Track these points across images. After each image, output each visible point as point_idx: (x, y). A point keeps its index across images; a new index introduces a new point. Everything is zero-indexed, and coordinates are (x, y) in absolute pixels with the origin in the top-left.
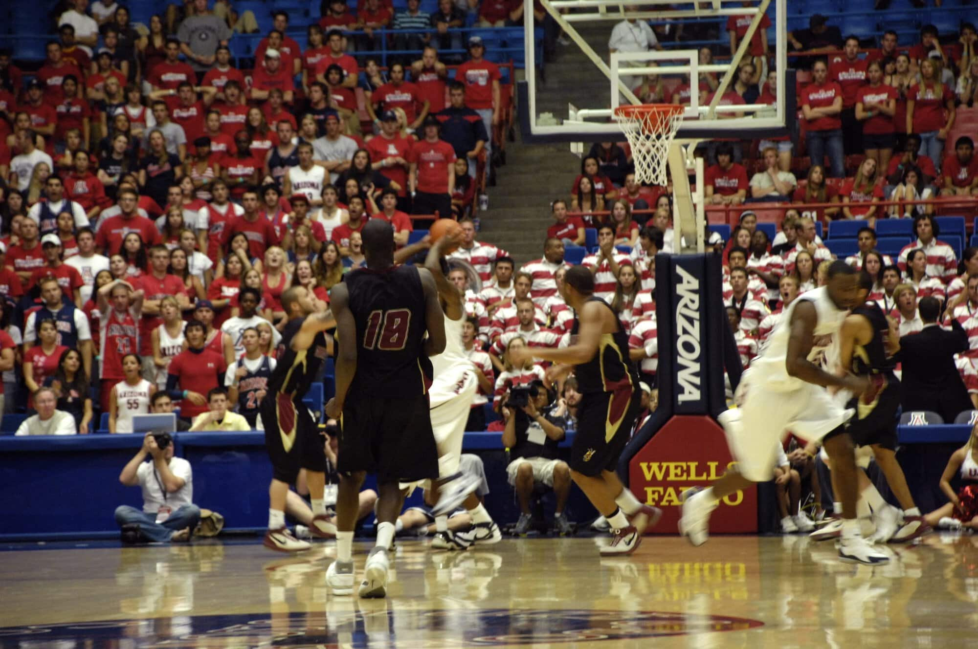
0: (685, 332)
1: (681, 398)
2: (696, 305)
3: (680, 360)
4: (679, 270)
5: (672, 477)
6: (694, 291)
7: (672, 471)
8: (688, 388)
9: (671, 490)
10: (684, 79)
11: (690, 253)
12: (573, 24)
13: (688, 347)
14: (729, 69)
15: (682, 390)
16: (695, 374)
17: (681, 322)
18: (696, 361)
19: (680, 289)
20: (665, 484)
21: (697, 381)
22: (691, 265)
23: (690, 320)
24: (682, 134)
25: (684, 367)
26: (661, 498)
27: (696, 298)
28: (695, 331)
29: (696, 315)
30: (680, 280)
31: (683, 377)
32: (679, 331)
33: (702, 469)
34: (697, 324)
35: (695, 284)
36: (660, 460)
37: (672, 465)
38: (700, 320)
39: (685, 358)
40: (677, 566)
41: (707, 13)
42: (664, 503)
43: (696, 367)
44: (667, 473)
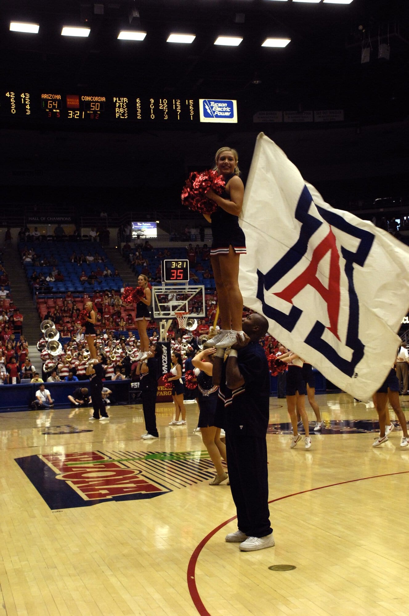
0: (164, 358)
1: (163, 373)
2: (166, 353)
3: (163, 365)
4: (163, 345)
5: (162, 390)
6: (166, 350)
7: (162, 388)
8: (165, 370)
9: (161, 392)
11: (163, 342)
13: (165, 362)
15: (163, 371)
16: (166, 367)
17: (163, 357)
18: (166, 365)
19: (163, 349)
21: (167, 369)
22: (165, 344)
23: (165, 356)
25: (164, 366)
26: (159, 394)
27: (166, 351)
28: (166, 358)
29: (166, 355)
30: (163, 347)
31: (164, 368)
32: (163, 358)
34: (166, 357)
35: (166, 348)
37: (161, 387)
38: (167, 356)
39: (164, 364)
40: (163, 408)
41: (185, 293)
42: (160, 395)
43: (166, 366)
44: (160, 389)
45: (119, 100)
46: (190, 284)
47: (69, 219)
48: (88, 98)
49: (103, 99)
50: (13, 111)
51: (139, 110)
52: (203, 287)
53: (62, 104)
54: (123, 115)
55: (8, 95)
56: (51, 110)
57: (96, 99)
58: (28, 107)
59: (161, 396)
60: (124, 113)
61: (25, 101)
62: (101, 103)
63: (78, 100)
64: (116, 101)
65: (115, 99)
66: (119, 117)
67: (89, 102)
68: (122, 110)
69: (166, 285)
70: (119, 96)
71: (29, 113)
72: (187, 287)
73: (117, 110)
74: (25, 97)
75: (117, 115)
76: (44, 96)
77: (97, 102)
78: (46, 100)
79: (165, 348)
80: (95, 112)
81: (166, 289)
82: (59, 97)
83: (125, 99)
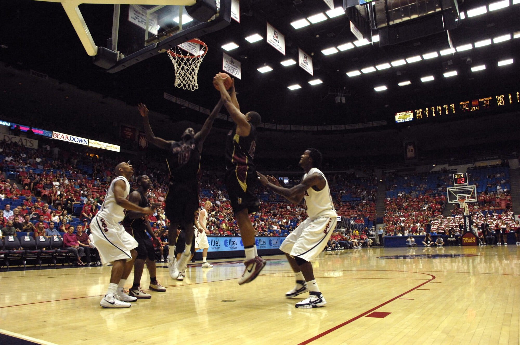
1: (467, 231)
4: (466, 217)
10: (465, 197)
12: (453, 192)
14: (470, 195)
17: (467, 223)
20: (466, 240)
21: (469, 229)
22: (468, 216)
24: (465, 203)
28: (468, 223)
31: (467, 229)
33: (470, 238)
36: (465, 237)
38: (469, 222)
39: (467, 226)
45: (499, 97)
46: (469, 185)
47: (498, 157)
48: (482, 100)
49: (491, 98)
50: (447, 113)
51: (511, 99)
52: (475, 186)
53: (470, 105)
54: (502, 103)
55: (444, 107)
56: (465, 109)
57: (487, 99)
58: (454, 110)
59: (467, 243)
60: (502, 102)
61: (452, 107)
62: (489, 100)
63: (477, 102)
64: (497, 98)
65: (496, 97)
66: (499, 105)
67: (483, 101)
68: (501, 101)
69: (456, 186)
70: (499, 95)
71: (454, 112)
72: (468, 186)
73: (498, 102)
74: (452, 106)
75: (498, 104)
76: (461, 103)
77: (488, 100)
78: (462, 105)
79: (467, 219)
80: (487, 105)
81: (456, 188)
82: (468, 102)
83: (503, 96)
